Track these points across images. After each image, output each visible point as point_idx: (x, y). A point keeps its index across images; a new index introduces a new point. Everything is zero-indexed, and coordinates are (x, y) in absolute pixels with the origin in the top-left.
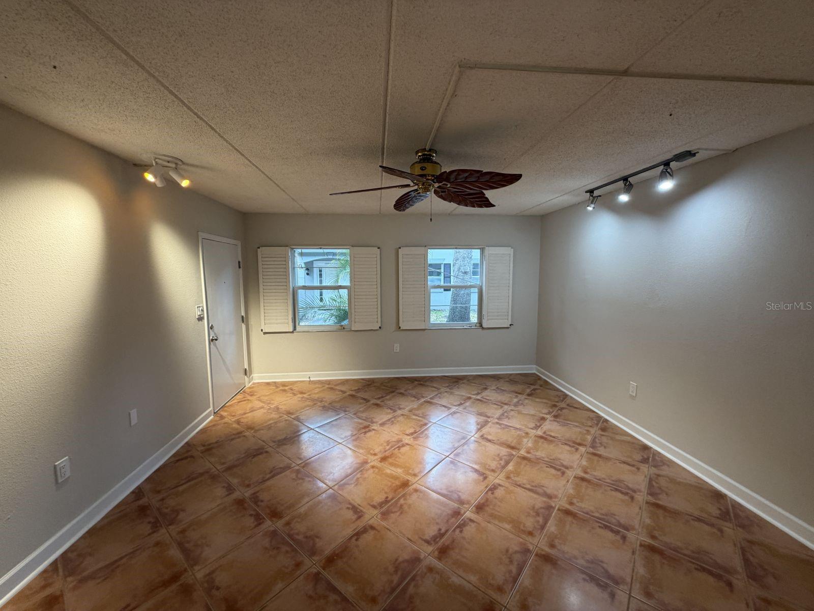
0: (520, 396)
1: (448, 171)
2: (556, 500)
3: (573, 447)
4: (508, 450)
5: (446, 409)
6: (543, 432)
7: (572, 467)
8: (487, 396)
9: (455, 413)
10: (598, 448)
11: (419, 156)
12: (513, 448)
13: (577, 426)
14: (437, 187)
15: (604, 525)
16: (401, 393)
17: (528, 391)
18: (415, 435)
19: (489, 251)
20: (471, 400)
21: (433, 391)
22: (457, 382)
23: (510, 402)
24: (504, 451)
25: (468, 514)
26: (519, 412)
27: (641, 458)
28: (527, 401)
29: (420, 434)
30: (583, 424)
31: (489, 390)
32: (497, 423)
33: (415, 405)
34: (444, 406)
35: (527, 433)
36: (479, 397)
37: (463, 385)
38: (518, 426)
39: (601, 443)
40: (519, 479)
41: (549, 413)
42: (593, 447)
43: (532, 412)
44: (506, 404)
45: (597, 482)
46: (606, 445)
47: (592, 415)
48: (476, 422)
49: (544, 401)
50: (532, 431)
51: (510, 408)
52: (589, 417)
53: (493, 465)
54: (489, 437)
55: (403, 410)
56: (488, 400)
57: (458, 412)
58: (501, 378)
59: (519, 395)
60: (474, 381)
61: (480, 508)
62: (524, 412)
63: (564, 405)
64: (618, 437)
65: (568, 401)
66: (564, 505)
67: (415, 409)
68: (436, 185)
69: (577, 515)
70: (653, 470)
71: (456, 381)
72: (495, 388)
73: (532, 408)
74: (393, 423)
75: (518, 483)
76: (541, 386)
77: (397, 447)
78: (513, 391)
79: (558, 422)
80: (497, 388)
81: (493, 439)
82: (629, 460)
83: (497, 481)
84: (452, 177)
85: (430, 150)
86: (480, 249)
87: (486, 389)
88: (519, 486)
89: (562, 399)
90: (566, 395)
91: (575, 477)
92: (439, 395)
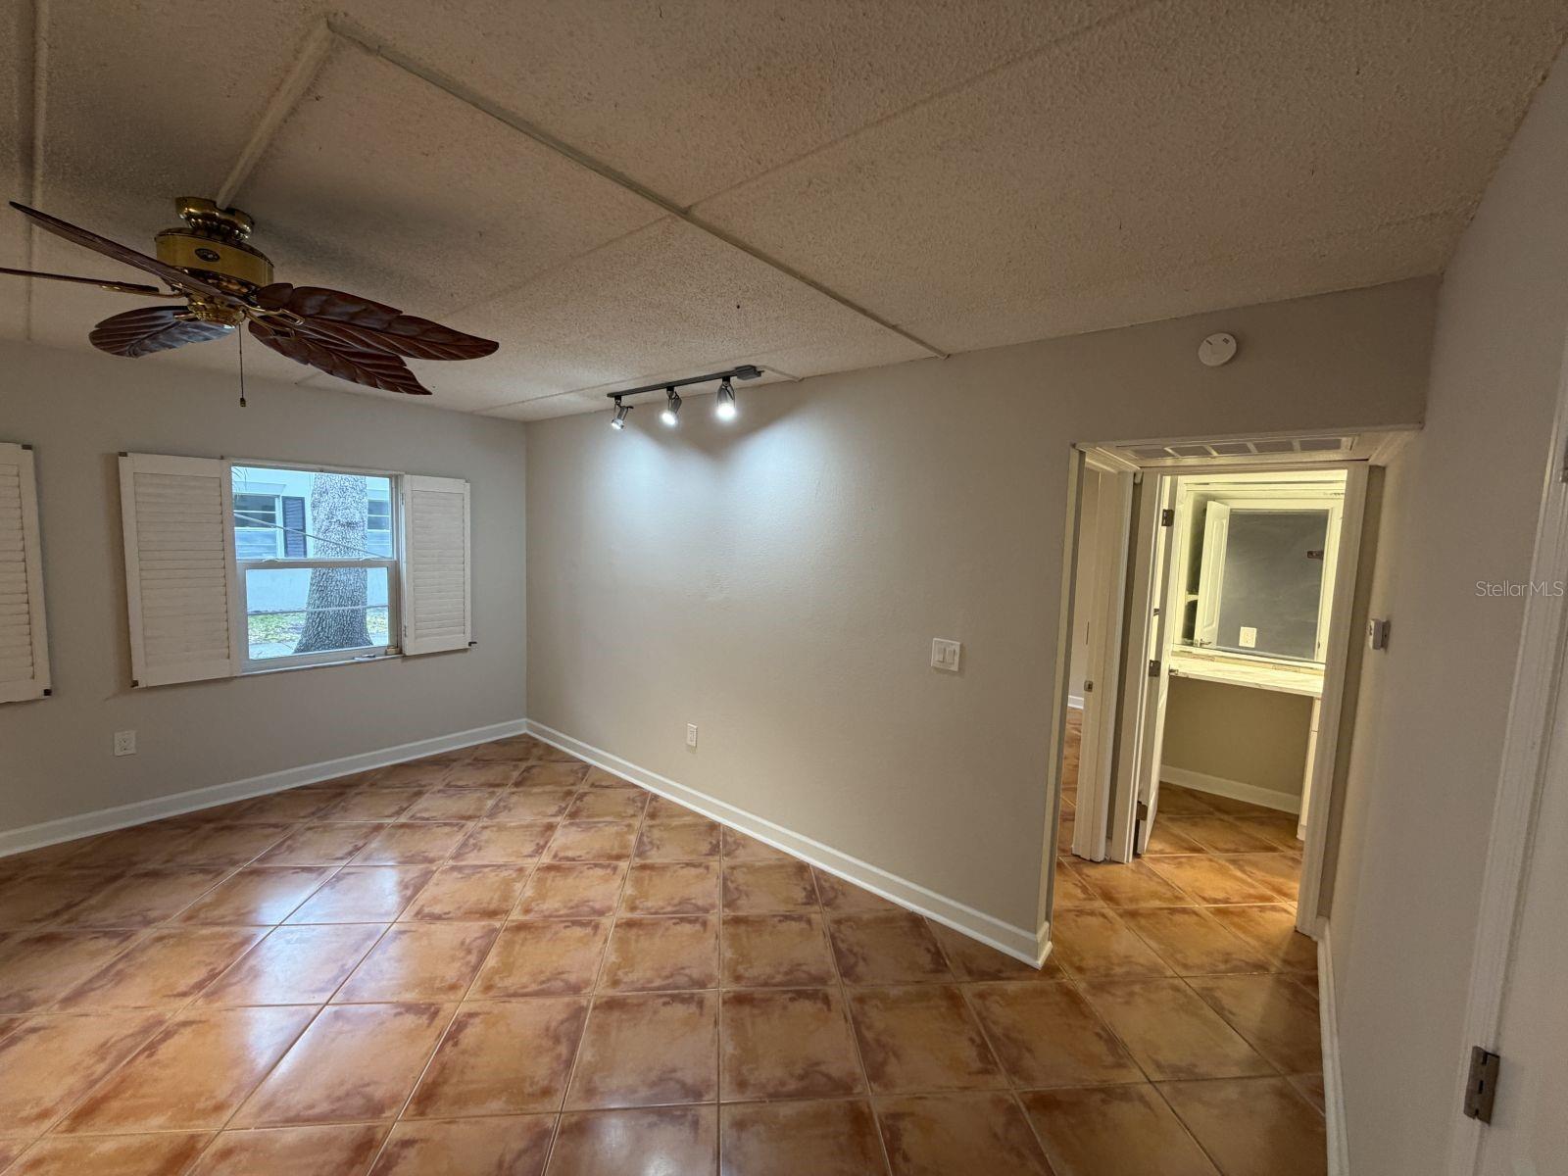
0: (499, 791)
1: (295, 286)
2: (588, 990)
3: (609, 866)
4: (483, 923)
5: (314, 875)
6: (551, 857)
7: (609, 909)
8: (426, 810)
9: (338, 878)
10: (649, 853)
11: (190, 216)
12: (492, 914)
13: (611, 823)
14: (261, 317)
15: (671, 995)
16: (147, 875)
17: (515, 775)
18: (213, 985)
19: (411, 483)
20: (384, 833)
21: (267, 837)
22: (341, 794)
23: (480, 810)
24: (475, 928)
25: (398, 1131)
26: (501, 828)
27: (709, 847)
28: (515, 798)
29: (228, 975)
30: (619, 815)
31: (426, 795)
32: (453, 868)
33: (207, 893)
34: (304, 869)
35: (521, 870)
36: (403, 819)
37: (359, 798)
38: (501, 861)
39: (651, 843)
40: (512, 982)
41: (560, 812)
42: (641, 854)
43: (528, 819)
44: (470, 818)
45: (652, 919)
46: (658, 843)
47: (632, 793)
48: (402, 881)
49: (548, 788)
50: (530, 860)
51: (480, 825)
52: (629, 799)
53: (451, 973)
54: (437, 909)
55: (161, 924)
56: (428, 819)
57: (349, 874)
58: (455, 761)
59: (496, 790)
60: (389, 783)
61: (426, 1099)
62: (512, 824)
63: (586, 787)
64: (676, 822)
65: (592, 777)
66: (603, 992)
67: (207, 906)
68: (258, 311)
69: (629, 1001)
70: (727, 862)
71: (336, 793)
72: (441, 787)
73: (526, 811)
74: (120, 977)
75: (511, 991)
76: (540, 759)
77: (144, 1050)
78: (482, 785)
79: (578, 825)
80: (448, 785)
81: (447, 910)
82: (693, 858)
83: (464, 1008)
84: (311, 305)
85: (230, 211)
86: (390, 477)
87: (419, 794)
88: (515, 995)
89: (580, 775)
90: (587, 767)
91: (616, 926)
92: (289, 842)
